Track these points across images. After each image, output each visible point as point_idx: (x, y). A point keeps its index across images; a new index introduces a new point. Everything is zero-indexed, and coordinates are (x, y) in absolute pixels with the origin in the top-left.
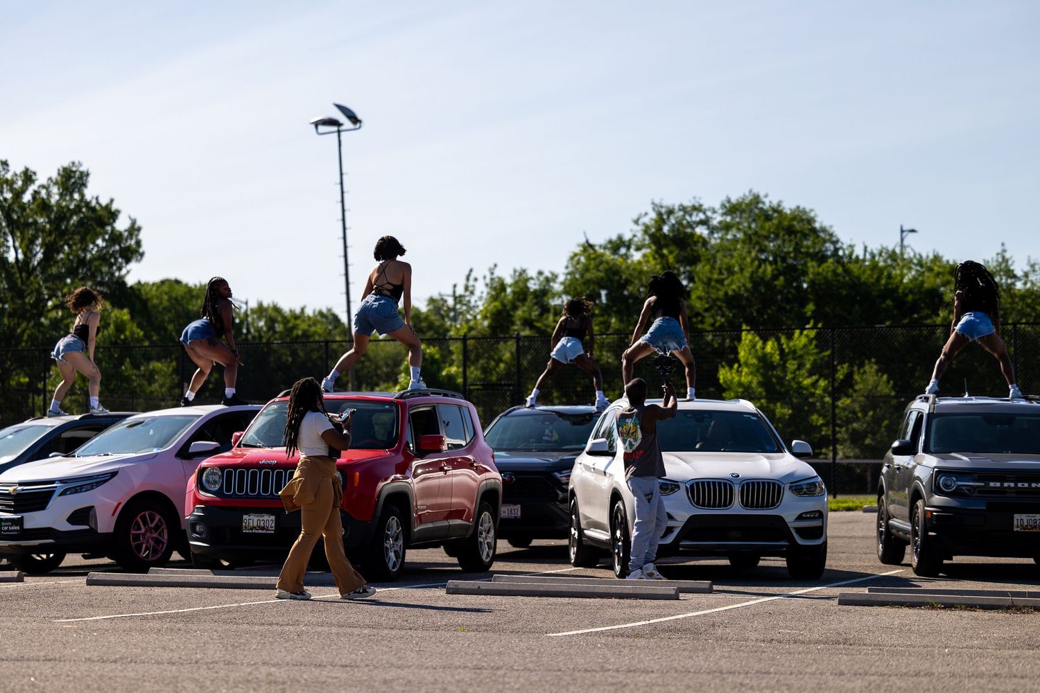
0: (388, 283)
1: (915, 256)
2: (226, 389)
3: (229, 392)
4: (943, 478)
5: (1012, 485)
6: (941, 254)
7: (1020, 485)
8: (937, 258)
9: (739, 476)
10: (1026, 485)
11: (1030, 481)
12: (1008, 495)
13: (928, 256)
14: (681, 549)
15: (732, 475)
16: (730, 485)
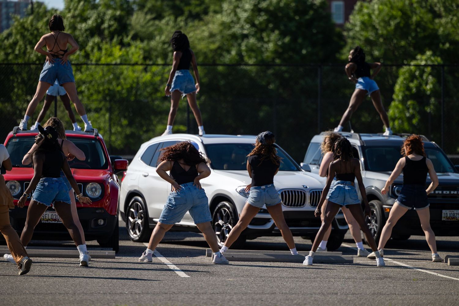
0: (61, 50)
4: (397, 188)
5: (440, 192)
7: (445, 192)
9: (307, 187)
10: (448, 192)
11: (450, 190)
12: (438, 198)
14: (273, 232)
15: (303, 186)
16: (304, 193)
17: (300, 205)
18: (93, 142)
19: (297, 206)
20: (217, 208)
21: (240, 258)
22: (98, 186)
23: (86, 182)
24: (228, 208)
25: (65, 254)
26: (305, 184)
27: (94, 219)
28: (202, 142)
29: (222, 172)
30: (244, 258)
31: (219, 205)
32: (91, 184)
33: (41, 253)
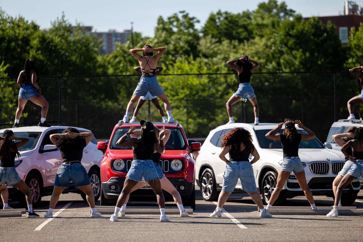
0: (151, 69)
1: (9, 17)
2: (42, 118)
3: (43, 120)
6: (23, 17)
8: (21, 19)
9: (330, 160)
13: (16, 18)
15: (327, 159)
16: (328, 164)
17: (325, 173)
18: (176, 130)
19: (323, 173)
20: (265, 176)
21: (283, 213)
22: (179, 162)
23: (171, 159)
24: (273, 176)
25: (157, 212)
26: (329, 158)
27: (177, 186)
28: (254, 129)
29: (268, 150)
30: (286, 213)
31: (267, 174)
32: (174, 160)
33: (140, 211)
